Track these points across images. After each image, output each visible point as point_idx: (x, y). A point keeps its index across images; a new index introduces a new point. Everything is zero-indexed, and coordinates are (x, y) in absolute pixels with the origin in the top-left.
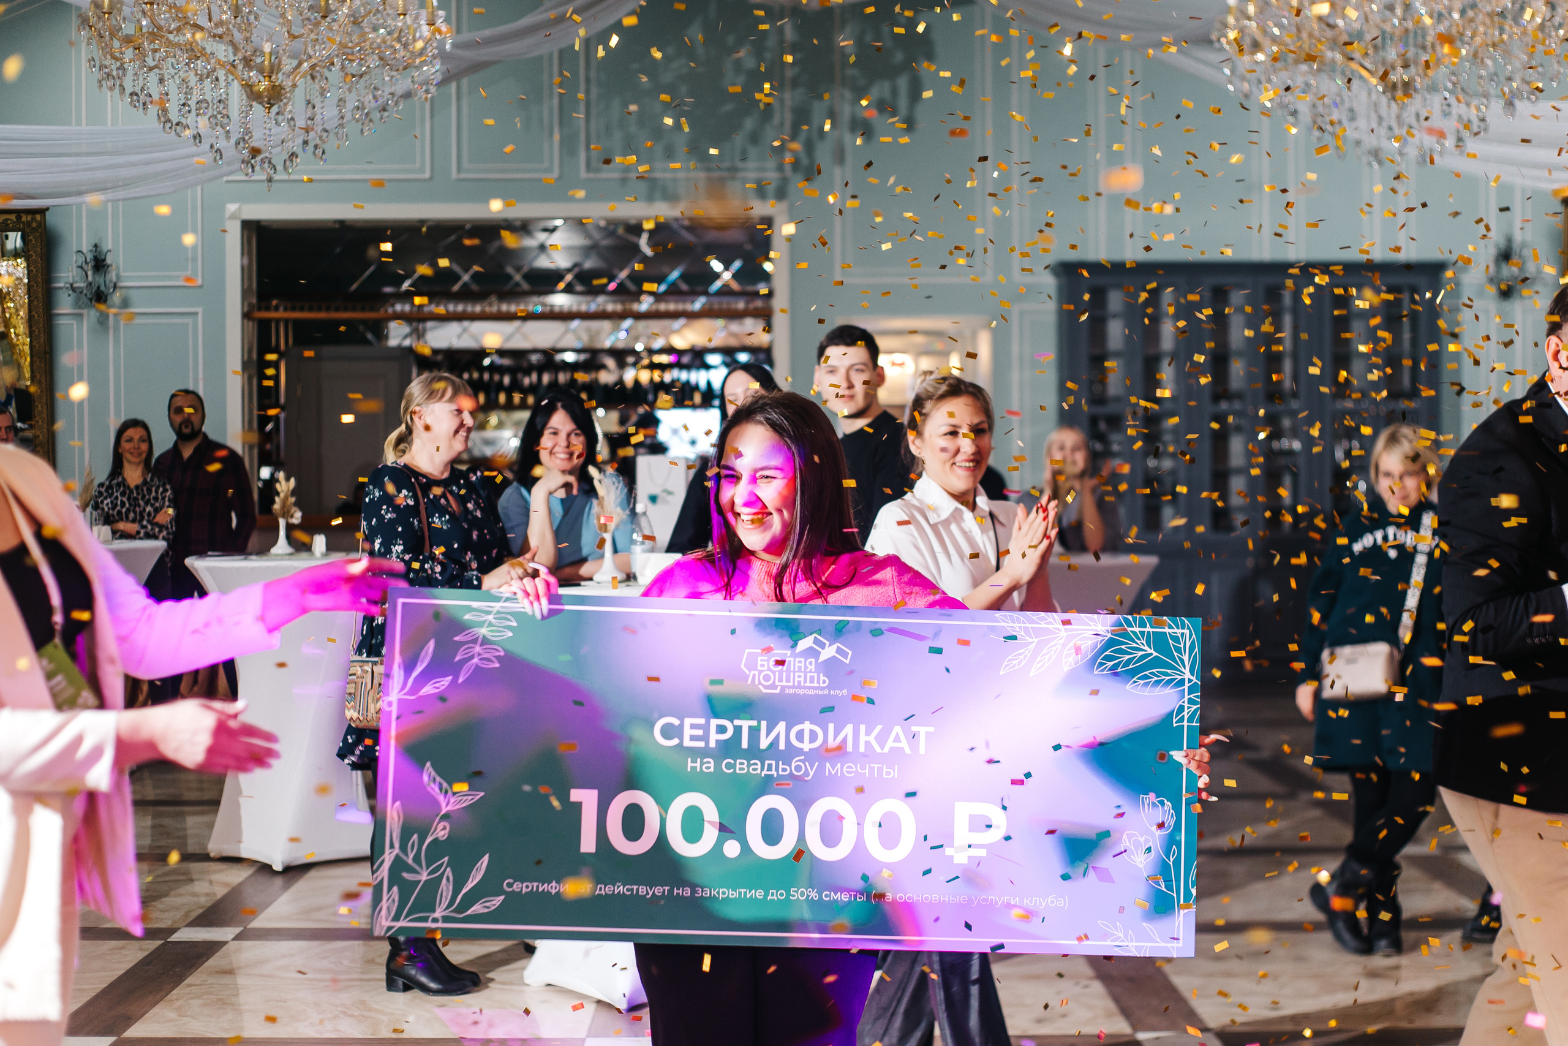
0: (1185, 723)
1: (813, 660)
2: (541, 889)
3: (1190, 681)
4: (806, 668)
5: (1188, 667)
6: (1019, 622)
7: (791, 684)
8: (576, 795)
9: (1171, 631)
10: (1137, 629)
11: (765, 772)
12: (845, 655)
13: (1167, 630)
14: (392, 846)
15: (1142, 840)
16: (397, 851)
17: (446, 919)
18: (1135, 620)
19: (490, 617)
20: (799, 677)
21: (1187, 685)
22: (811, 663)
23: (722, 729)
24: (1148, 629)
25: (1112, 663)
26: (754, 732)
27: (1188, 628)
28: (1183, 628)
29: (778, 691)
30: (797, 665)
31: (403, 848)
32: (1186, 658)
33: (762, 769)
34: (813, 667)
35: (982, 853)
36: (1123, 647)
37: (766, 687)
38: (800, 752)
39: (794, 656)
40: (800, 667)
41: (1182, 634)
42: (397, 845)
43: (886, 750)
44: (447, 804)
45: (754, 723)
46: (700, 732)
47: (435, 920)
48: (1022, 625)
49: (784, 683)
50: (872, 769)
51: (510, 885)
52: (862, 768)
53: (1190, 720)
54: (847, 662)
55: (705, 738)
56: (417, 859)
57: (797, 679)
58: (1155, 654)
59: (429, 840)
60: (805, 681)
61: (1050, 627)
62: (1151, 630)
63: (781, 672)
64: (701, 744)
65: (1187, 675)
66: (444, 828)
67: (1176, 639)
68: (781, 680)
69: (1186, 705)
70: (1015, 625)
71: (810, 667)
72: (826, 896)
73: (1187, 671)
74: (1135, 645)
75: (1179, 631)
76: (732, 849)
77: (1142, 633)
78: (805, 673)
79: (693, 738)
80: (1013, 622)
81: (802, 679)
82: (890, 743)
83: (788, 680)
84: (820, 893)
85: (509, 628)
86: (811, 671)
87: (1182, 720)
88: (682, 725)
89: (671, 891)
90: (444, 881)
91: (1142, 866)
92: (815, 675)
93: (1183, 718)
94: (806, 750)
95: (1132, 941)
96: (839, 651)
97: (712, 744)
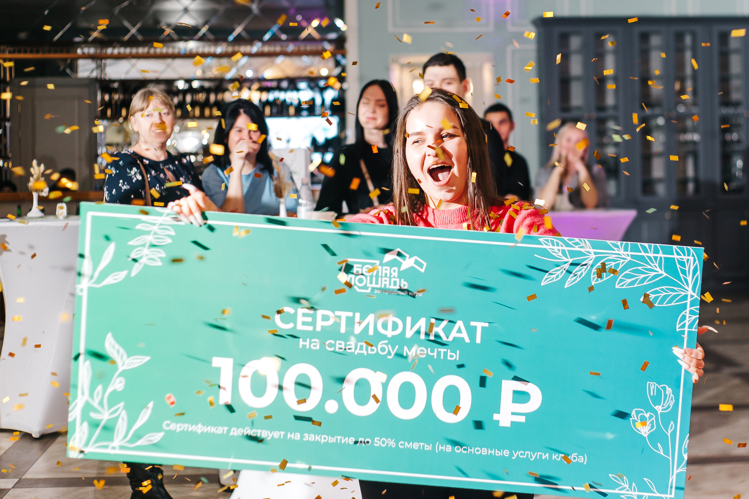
0: (686, 329)
1: (396, 269)
2: (190, 429)
3: (692, 296)
4: (391, 274)
5: (691, 285)
6: (558, 245)
7: (379, 286)
8: (217, 362)
9: (679, 257)
10: (652, 255)
11: (358, 351)
12: (421, 266)
13: (675, 256)
14: (83, 393)
15: (647, 415)
16: (86, 397)
17: (122, 448)
18: (650, 247)
19: (155, 228)
20: (386, 281)
21: (689, 300)
22: (394, 271)
23: (325, 318)
24: (661, 255)
25: (630, 280)
26: (350, 322)
27: (693, 256)
28: (689, 255)
29: (369, 291)
30: (384, 272)
31: (91, 395)
32: (689, 279)
33: (356, 349)
34: (396, 274)
35: (522, 419)
36: (640, 268)
37: (360, 288)
38: (385, 337)
39: (381, 264)
40: (386, 274)
41: (688, 260)
42: (87, 392)
43: (451, 339)
44: (123, 364)
45: (350, 314)
46: (309, 319)
47: (114, 448)
48: (560, 248)
49: (374, 285)
50: (439, 353)
51: (168, 425)
52: (432, 351)
53: (690, 326)
54: (423, 271)
55: (313, 323)
56: (101, 403)
57: (384, 283)
58: (665, 275)
59: (110, 390)
60: (390, 284)
61: (582, 250)
62: (663, 256)
63: (371, 277)
64: (310, 328)
65: (690, 292)
66: (121, 382)
67: (682, 264)
68: (371, 283)
69: (688, 315)
70: (556, 248)
71: (394, 274)
72: (402, 445)
73: (690, 289)
74: (649, 267)
75: (685, 258)
76: (331, 407)
77: (656, 258)
78: (390, 278)
79: (304, 323)
80: (553, 245)
81: (387, 283)
82: (454, 334)
83: (377, 283)
84: (397, 442)
85: (169, 236)
86: (394, 277)
87: (684, 326)
88: (296, 314)
89: (285, 435)
90: (120, 420)
91: (646, 436)
92: (398, 280)
93: (685, 324)
94: (389, 336)
95: (635, 491)
96: (416, 262)
97: (318, 329)
